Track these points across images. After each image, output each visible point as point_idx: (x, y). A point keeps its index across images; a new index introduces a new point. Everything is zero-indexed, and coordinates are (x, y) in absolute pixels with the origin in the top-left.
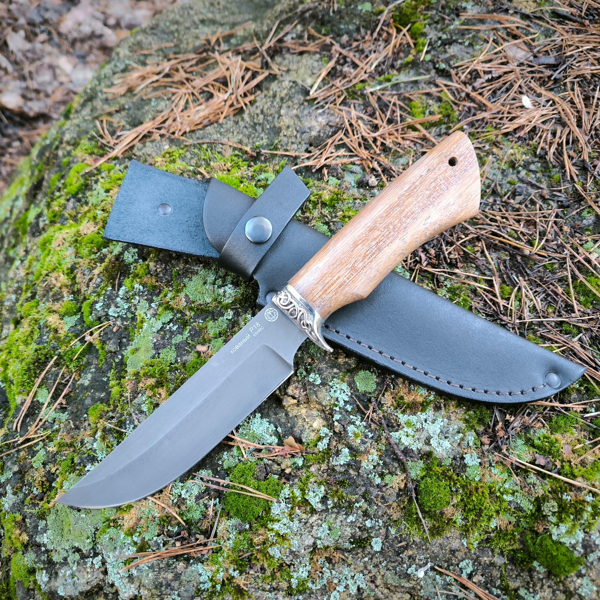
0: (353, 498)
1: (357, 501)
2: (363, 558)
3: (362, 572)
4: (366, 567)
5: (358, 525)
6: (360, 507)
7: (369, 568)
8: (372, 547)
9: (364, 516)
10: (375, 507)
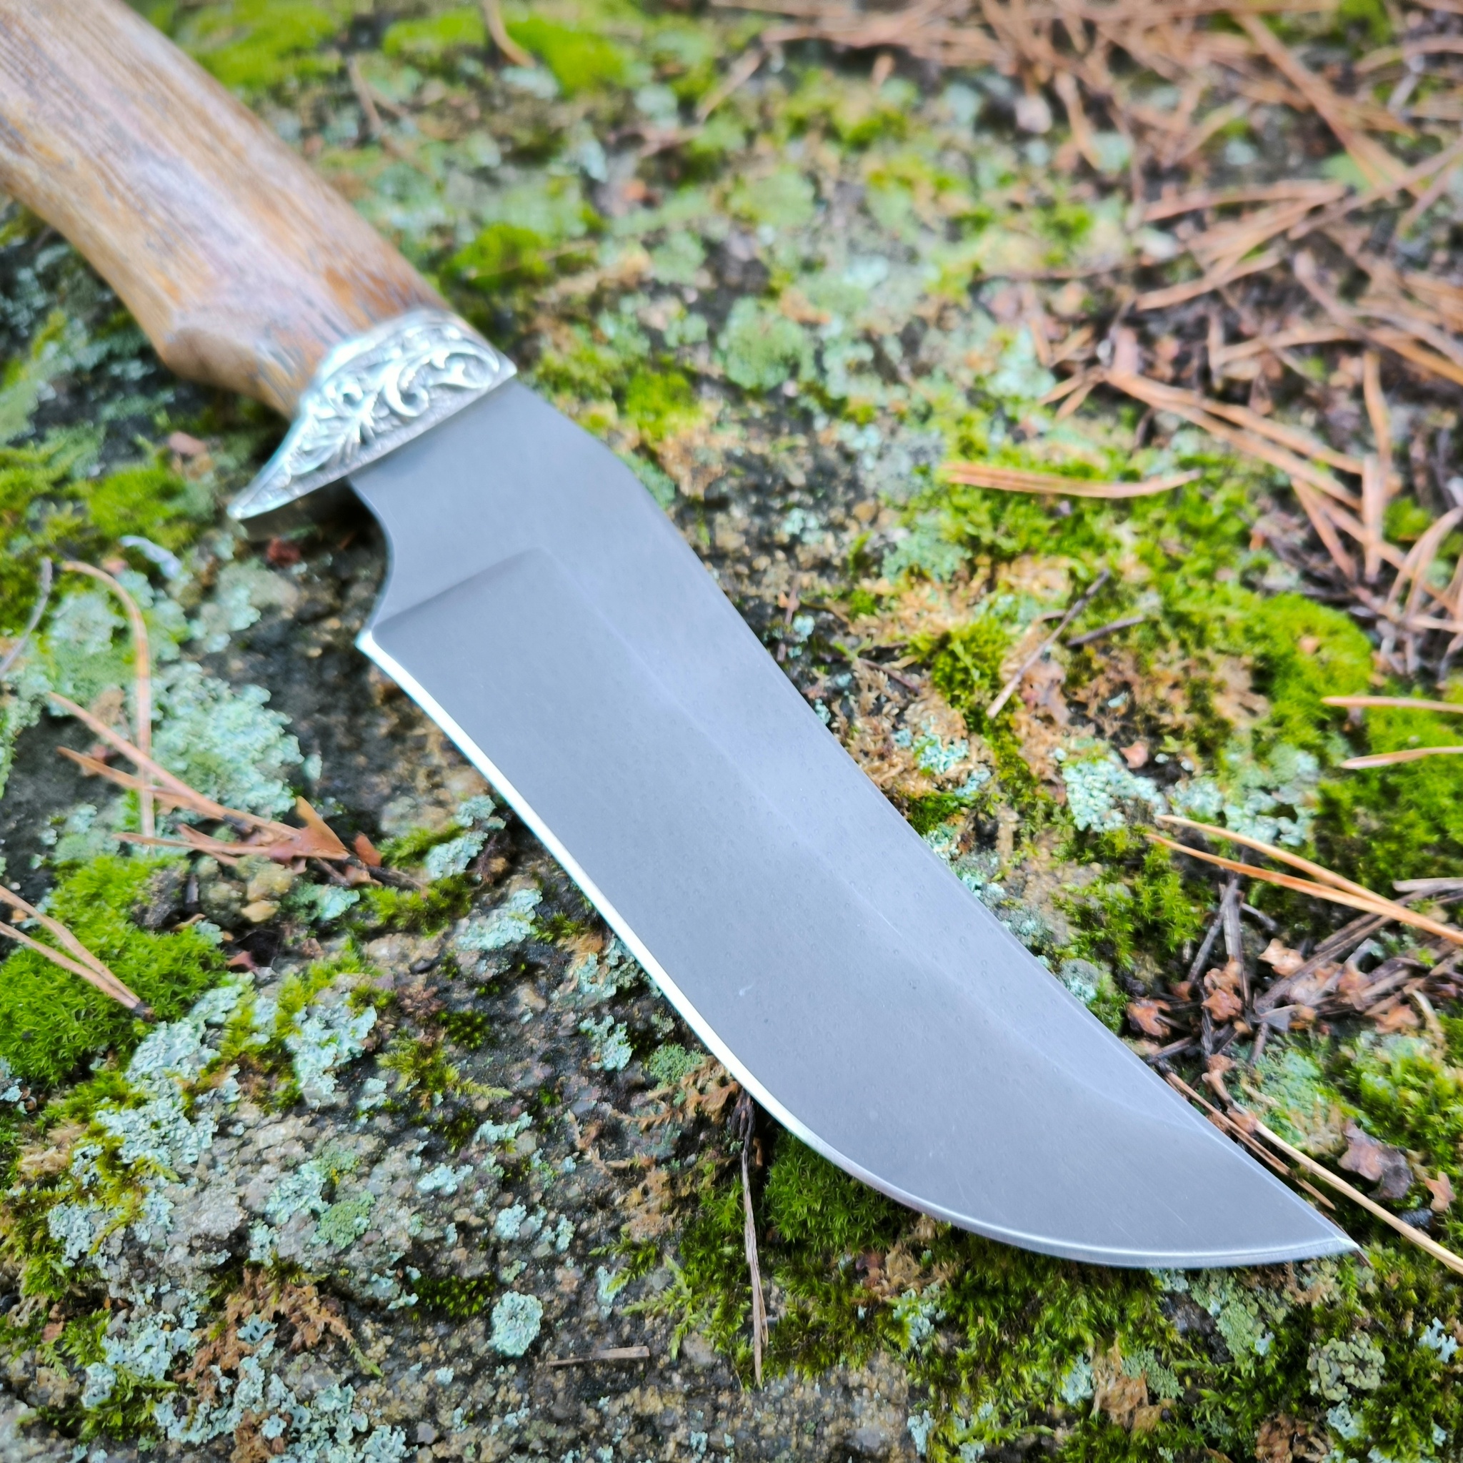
0: (484, 1096)
1: (497, 1114)
2: (436, 1363)
3: (408, 1423)
4: (431, 1411)
5: (461, 1215)
6: (502, 1144)
7: (445, 1417)
8: (489, 1331)
9: (505, 1185)
10: (569, 1164)
